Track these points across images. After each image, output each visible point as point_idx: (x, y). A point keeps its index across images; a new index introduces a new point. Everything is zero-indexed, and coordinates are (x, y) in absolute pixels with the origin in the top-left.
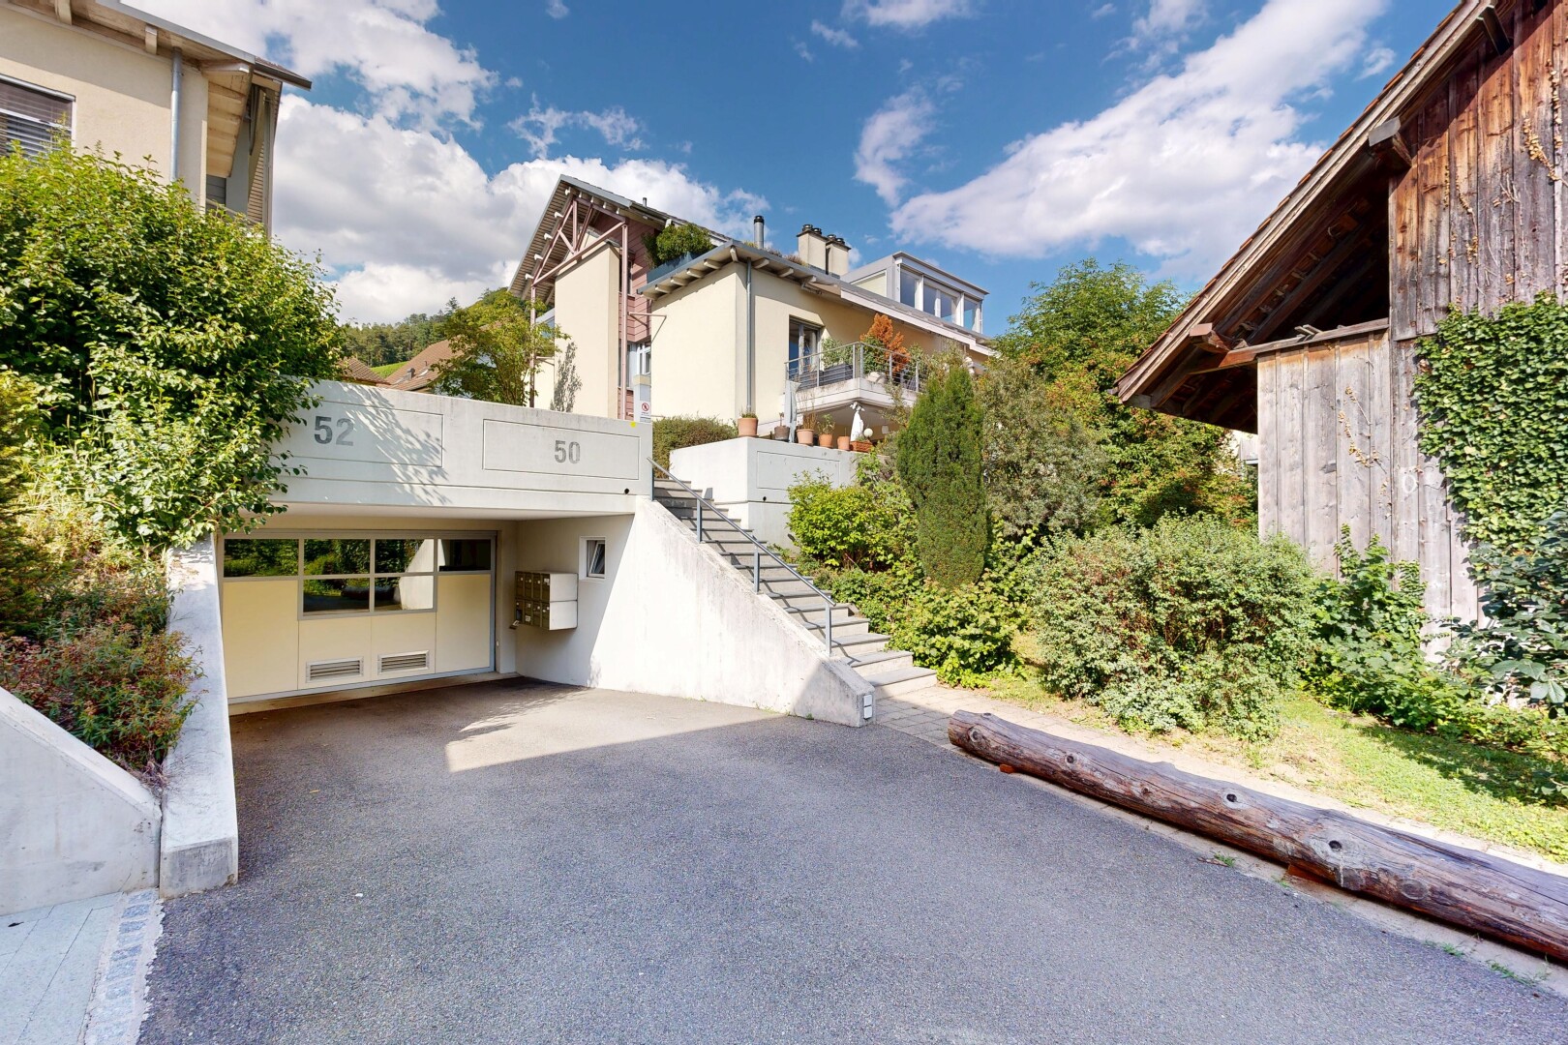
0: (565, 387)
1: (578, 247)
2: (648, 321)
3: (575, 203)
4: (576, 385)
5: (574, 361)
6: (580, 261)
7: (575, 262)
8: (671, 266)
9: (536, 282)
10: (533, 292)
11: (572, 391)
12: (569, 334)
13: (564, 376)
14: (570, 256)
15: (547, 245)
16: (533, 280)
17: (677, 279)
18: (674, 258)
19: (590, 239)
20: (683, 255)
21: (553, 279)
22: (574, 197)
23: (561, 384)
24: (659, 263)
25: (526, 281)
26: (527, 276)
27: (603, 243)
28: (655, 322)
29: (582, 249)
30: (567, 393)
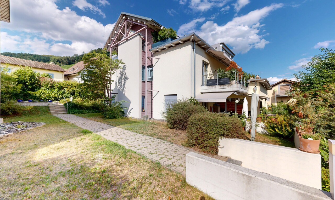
0: (122, 79)
1: (127, 35)
2: (152, 60)
3: (126, 22)
4: (126, 79)
5: (125, 71)
6: (127, 40)
7: (126, 40)
8: (162, 42)
9: (112, 46)
10: (111, 49)
11: (125, 80)
12: (124, 62)
13: (122, 75)
14: (124, 39)
15: (116, 35)
16: (111, 46)
17: (166, 46)
18: (164, 39)
19: (132, 33)
20: (168, 38)
21: (117, 46)
22: (126, 20)
23: (121, 78)
24: (157, 41)
25: (108, 46)
26: (109, 44)
27: (137, 34)
28: (155, 61)
29: (128, 36)
30: (123, 81)
